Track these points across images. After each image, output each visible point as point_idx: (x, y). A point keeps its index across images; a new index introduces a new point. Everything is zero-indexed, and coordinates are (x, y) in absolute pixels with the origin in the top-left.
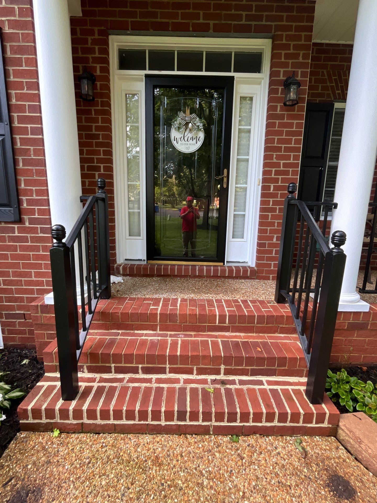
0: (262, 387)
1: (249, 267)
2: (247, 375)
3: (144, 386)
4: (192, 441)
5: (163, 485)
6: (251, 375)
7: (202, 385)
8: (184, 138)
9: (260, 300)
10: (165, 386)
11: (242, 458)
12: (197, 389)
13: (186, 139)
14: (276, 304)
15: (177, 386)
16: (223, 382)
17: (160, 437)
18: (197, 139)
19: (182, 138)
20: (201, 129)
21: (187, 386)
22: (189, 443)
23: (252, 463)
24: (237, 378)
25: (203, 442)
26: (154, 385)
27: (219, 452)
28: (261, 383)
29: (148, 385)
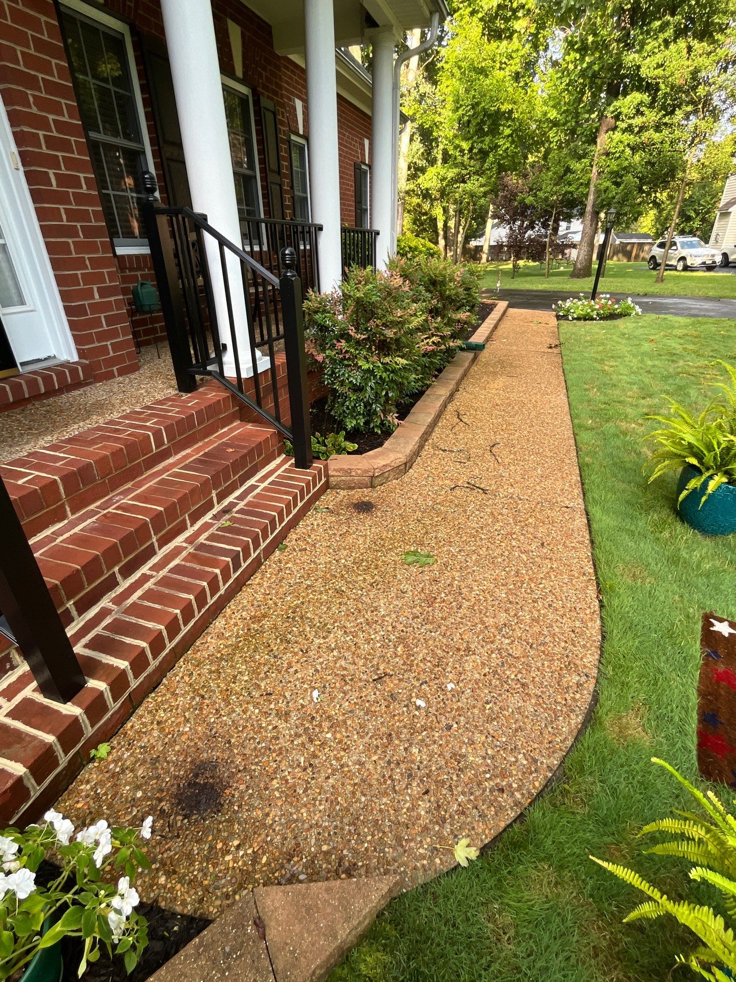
0: (260, 488)
1: (64, 364)
2: (237, 488)
3: (150, 586)
4: (257, 581)
5: (288, 617)
7: (206, 533)
10: (175, 563)
11: (306, 549)
15: (189, 551)
16: (226, 511)
17: (228, 610)
21: (198, 542)
22: (259, 584)
23: (314, 545)
24: (232, 498)
25: (266, 572)
26: (162, 574)
27: (287, 563)
28: (253, 487)
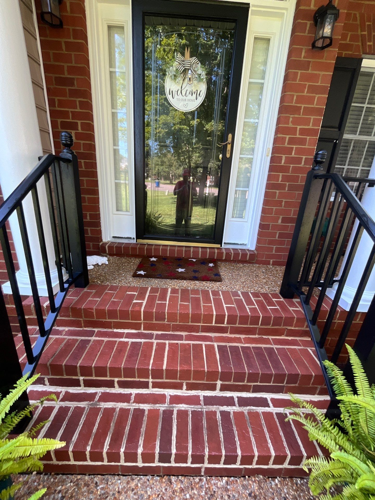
0: (266, 409)
1: (248, 250)
2: (248, 391)
3: (119, 407)
4: (178, 487)
6: (253, 392)
7: (192, 406)
8: (181, 92)
9: (263, 292)
10: (146, 407)
12: (186, 412)
13: (184, 93)
14: (282, 299)
15: (162, 407)
18: (198, 94)
19: (179, 92)
20: (203, 79)
21: (173, 407)
22: (174, 492)
24: (235, 395)
25: (192, 489)
26: (133, 406)
29: (124, 405)
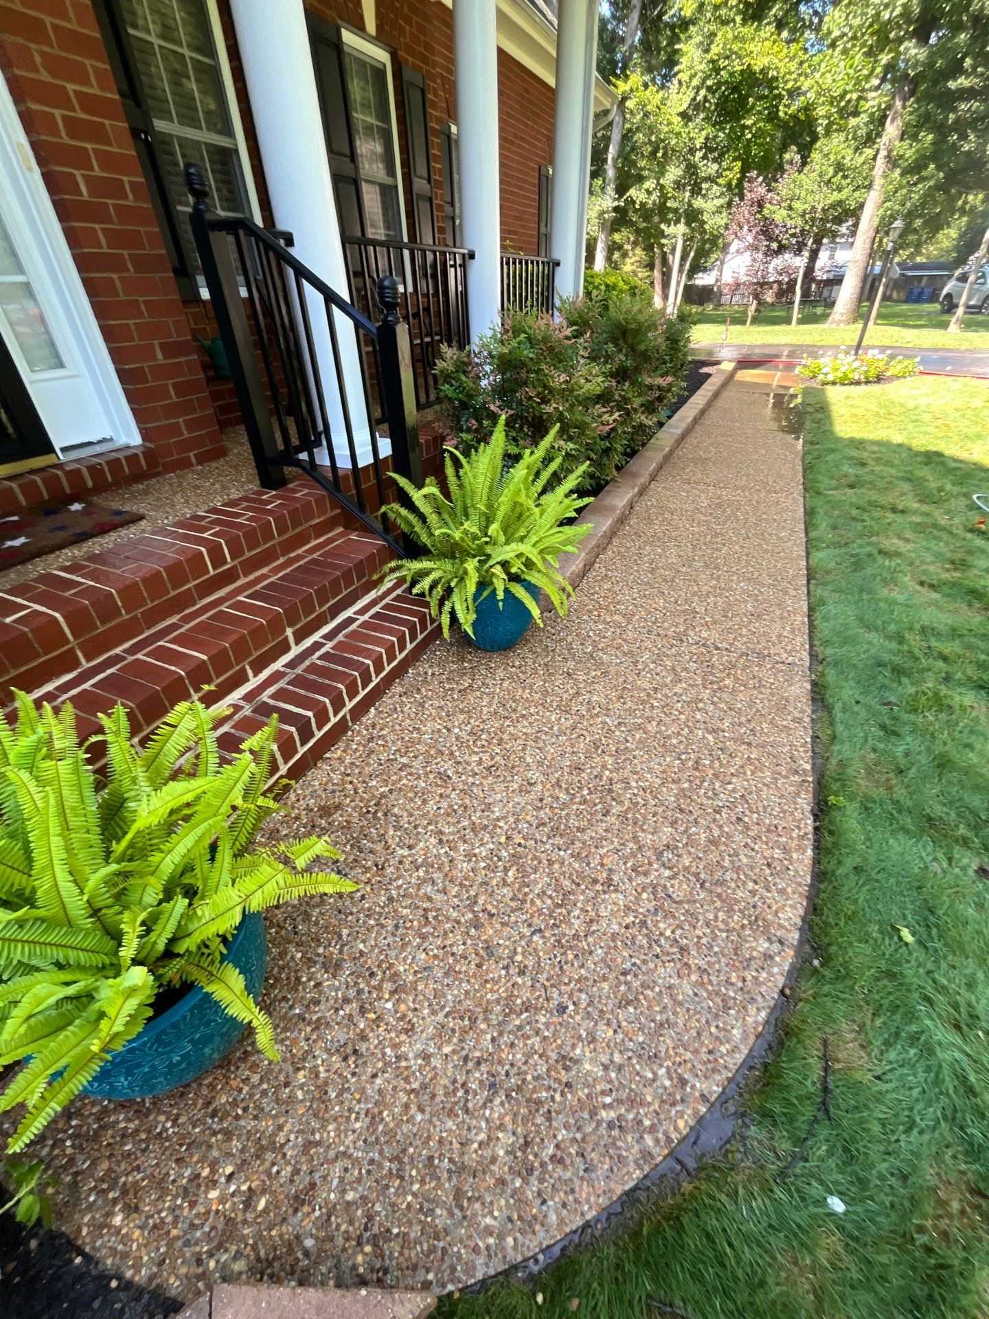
0: (358, 623)
1: (129, 447)
2: (326, 623)
4: (338, 753)
5: (368, 812)
6: (332, 619)
22: (339, 758)
23: (422, 705)
24: (316, 637)
25: (352, 740)
27: (382, 729)
